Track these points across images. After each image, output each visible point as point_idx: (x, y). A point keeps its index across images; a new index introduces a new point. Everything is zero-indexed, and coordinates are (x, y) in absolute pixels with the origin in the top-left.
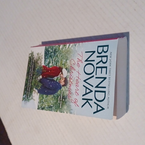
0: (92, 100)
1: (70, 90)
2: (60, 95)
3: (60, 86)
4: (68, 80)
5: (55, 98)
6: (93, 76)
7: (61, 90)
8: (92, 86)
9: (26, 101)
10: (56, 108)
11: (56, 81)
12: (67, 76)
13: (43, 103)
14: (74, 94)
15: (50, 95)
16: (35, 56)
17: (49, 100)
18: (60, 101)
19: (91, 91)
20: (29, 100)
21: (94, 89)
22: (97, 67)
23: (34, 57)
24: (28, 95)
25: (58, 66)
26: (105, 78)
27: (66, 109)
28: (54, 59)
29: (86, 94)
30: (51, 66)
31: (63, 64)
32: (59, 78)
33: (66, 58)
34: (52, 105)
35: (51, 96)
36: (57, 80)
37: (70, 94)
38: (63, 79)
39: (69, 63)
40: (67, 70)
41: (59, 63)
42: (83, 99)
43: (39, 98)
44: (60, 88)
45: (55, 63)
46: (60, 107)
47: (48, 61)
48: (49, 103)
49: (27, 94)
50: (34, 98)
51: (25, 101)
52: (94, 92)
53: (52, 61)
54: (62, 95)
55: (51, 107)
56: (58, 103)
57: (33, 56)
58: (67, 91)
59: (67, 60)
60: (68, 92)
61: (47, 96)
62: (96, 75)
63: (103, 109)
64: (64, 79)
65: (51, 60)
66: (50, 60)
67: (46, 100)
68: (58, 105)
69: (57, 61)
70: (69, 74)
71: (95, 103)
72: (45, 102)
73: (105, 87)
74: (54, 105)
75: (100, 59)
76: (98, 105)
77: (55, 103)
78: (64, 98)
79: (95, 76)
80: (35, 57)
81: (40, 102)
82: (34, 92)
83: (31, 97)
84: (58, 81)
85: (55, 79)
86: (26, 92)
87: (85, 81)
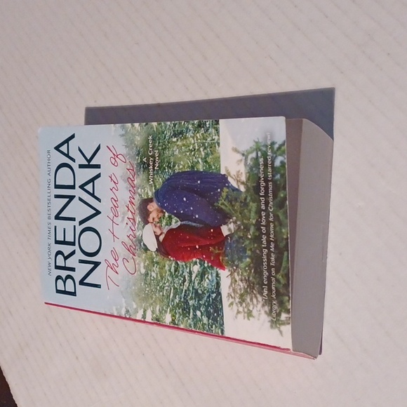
0: (81, 166)
1: (131, 189)
2: (155, 172)
3: (158, 201)
4: (139, 216)
5: (169, 163)
6: (81, 223)
7: (155, 186)
8: (81, 199)
9: (269, 143)
10: (163, 133)
11: (173, 216)
12: (143, 228)
13: (204, 144)
14: (121, 177)
15: (183, 170)
16: (263, 312)
17: (186, 154)
18: (153, 156)
19: (82, 187)
20: (258, 149)
21: (78, 192)
22: (73, 244)
23: (267, 308)
24: (266, 165)
25: (170, 260)
26: (57, 217)
27: (135, 135)
28: (187, 284)
29: (92, 180)
30: (196, 263)
31: (157, 263)
32: (164, 223)
33: (149, 281)
34: (175, 140)
35: (181, 167)
36: (170, 218)
37: (131, 177)
38: (153, 219)
39: (139, 264)
40: (144, 244)
41: (170, 271)
42: (98, 166)
43: (218, 159)
44: (157, 193)
45: (181, 272)
46: (150, 138)
47: (207, 280)
48: (184, 145)
49: (270, 170)
50: (239, 157)
51: (273, 144)
52: (77, 186)
53: (193, 278)
54: (151, 173)
55: (175, 135)
56: (159, 149)
57: (271, 311)
58: (140, 186)
59: (147, 274)
60: (135, 182)
61: (193, 167)
62: (75, 226)
63: (57, 148)
64: (150, 219)
65: (196, 284)
66: (199, 283)
67: (194, 155)
68: (157, 144)
69: (177, 277)
70: (138, 233)
71: (73, 160)
72: (197, 148)
73: (57, 196)
74: (169, 142)
75: (70, 263)
76: (67, 155)
77: (165, 148)
78: (144, 166)
79: (76, 223)
80: (260, 306)
81: (214, 145)
82: (244, 178)
83: (251, 159)
84: (167, 214)
85: (177, 222)
86: (273, 176)
87: (98, 213)
